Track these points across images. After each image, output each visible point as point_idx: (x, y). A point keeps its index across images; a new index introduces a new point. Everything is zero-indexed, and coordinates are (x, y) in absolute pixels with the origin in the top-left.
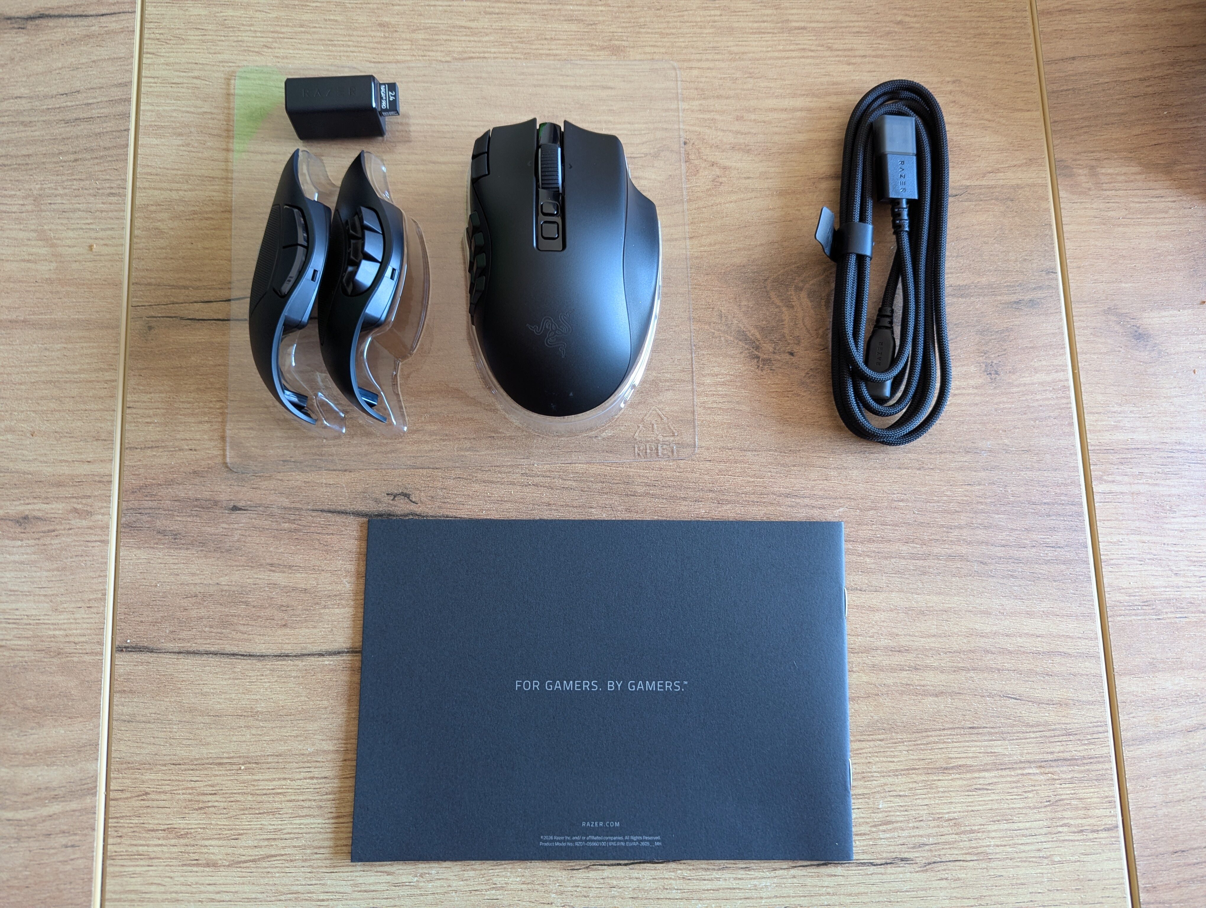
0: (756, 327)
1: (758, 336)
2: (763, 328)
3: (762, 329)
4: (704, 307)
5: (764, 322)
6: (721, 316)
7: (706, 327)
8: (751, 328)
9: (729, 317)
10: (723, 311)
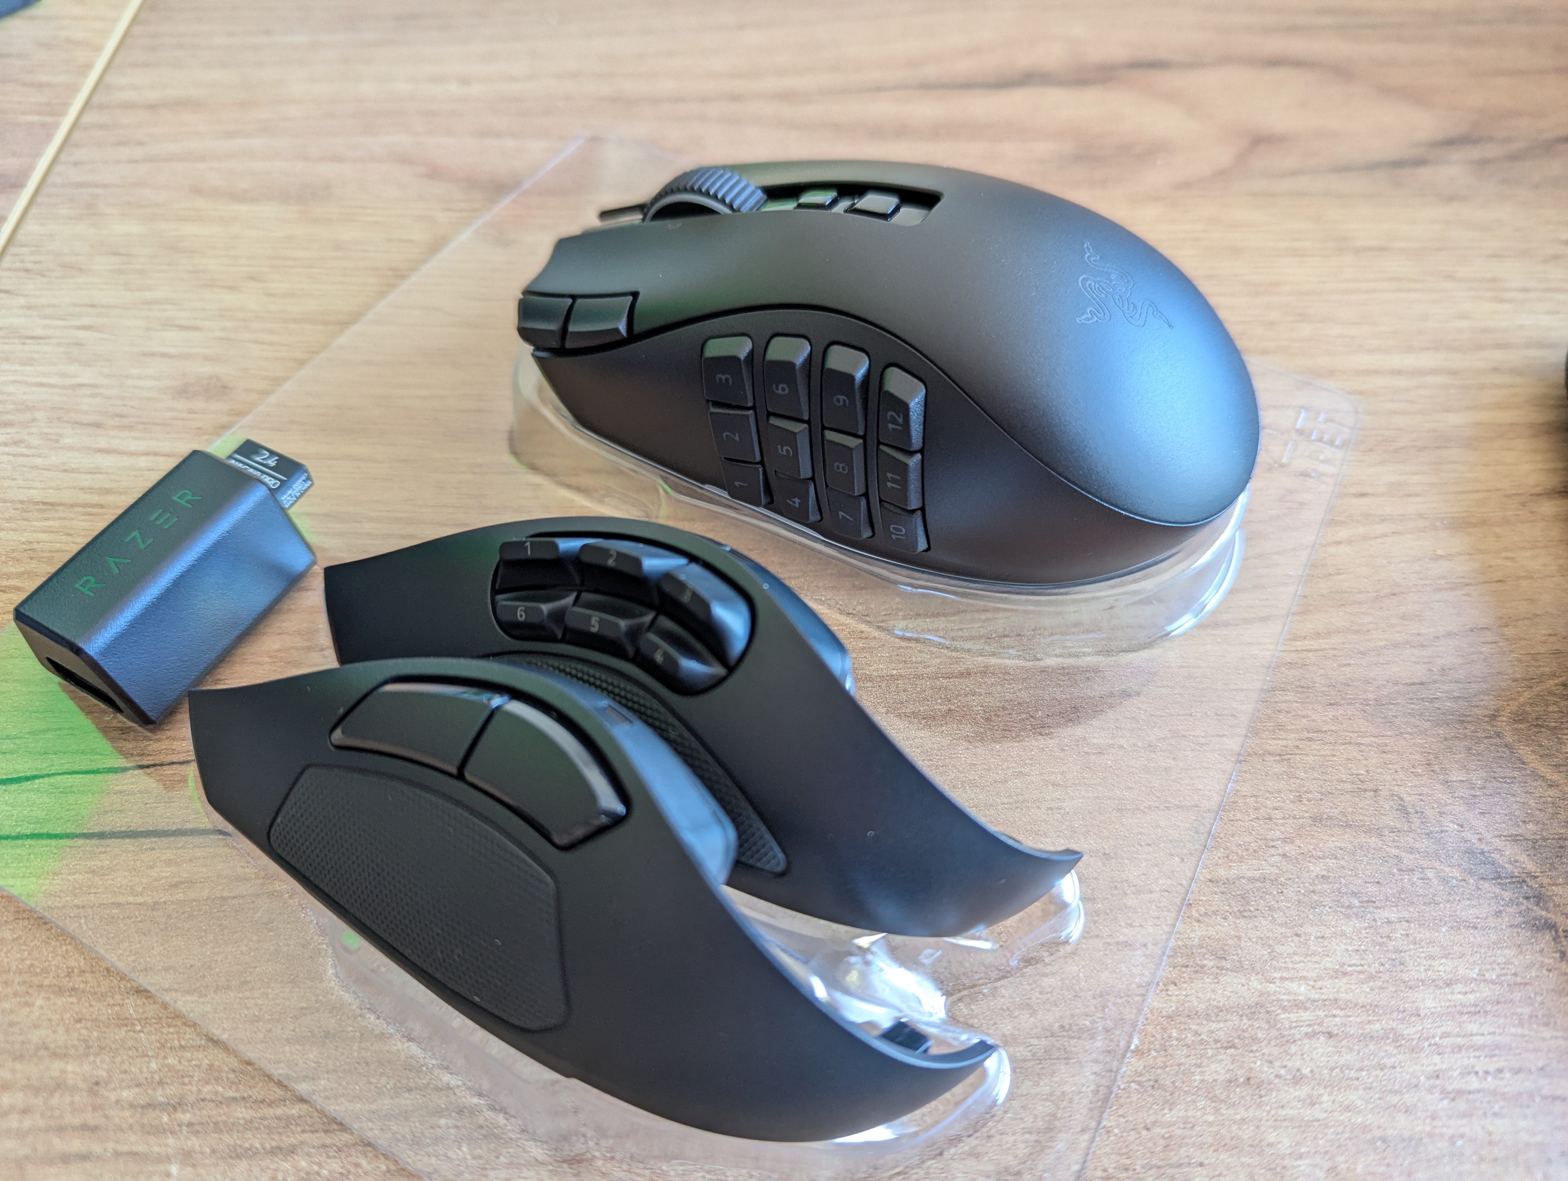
0: (1515, 839)
1: (1530, 866)
2: (1535, 842)
3: (1534, 845)
4: (1348, 787)
5: (1530, 826)
6: (1403, 810)
7: (1373, 841)
8: (1499, 843)
9: (1428, 812)
10: (1407, 798)
